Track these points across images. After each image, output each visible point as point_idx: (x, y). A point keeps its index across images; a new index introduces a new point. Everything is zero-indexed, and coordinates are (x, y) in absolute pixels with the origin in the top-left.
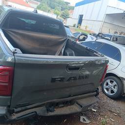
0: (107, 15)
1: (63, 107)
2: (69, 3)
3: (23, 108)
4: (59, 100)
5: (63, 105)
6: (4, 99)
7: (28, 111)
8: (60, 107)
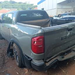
0: (58, 4)
1: (67, 55)
2: (33, 4)
3: (50, 59)
4: (65, 51)
5: (66, 54)
6: (41, 55)
7: (52, 60)
8: (66, 55)
